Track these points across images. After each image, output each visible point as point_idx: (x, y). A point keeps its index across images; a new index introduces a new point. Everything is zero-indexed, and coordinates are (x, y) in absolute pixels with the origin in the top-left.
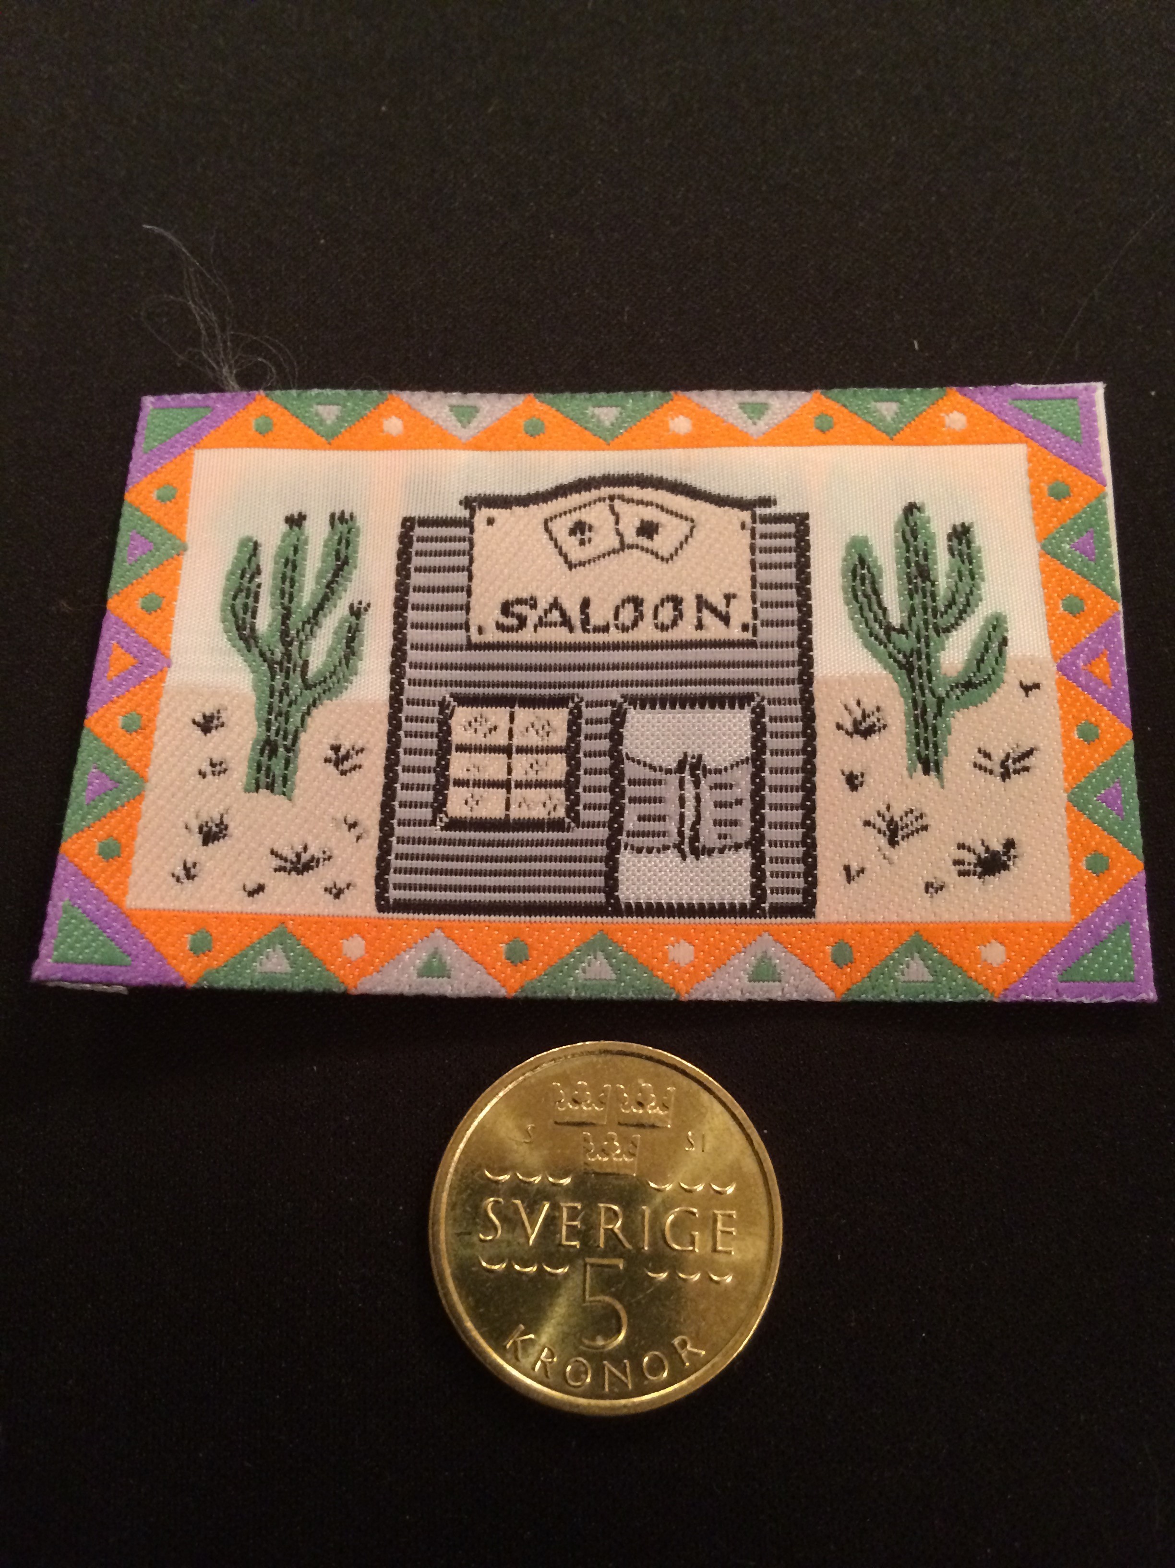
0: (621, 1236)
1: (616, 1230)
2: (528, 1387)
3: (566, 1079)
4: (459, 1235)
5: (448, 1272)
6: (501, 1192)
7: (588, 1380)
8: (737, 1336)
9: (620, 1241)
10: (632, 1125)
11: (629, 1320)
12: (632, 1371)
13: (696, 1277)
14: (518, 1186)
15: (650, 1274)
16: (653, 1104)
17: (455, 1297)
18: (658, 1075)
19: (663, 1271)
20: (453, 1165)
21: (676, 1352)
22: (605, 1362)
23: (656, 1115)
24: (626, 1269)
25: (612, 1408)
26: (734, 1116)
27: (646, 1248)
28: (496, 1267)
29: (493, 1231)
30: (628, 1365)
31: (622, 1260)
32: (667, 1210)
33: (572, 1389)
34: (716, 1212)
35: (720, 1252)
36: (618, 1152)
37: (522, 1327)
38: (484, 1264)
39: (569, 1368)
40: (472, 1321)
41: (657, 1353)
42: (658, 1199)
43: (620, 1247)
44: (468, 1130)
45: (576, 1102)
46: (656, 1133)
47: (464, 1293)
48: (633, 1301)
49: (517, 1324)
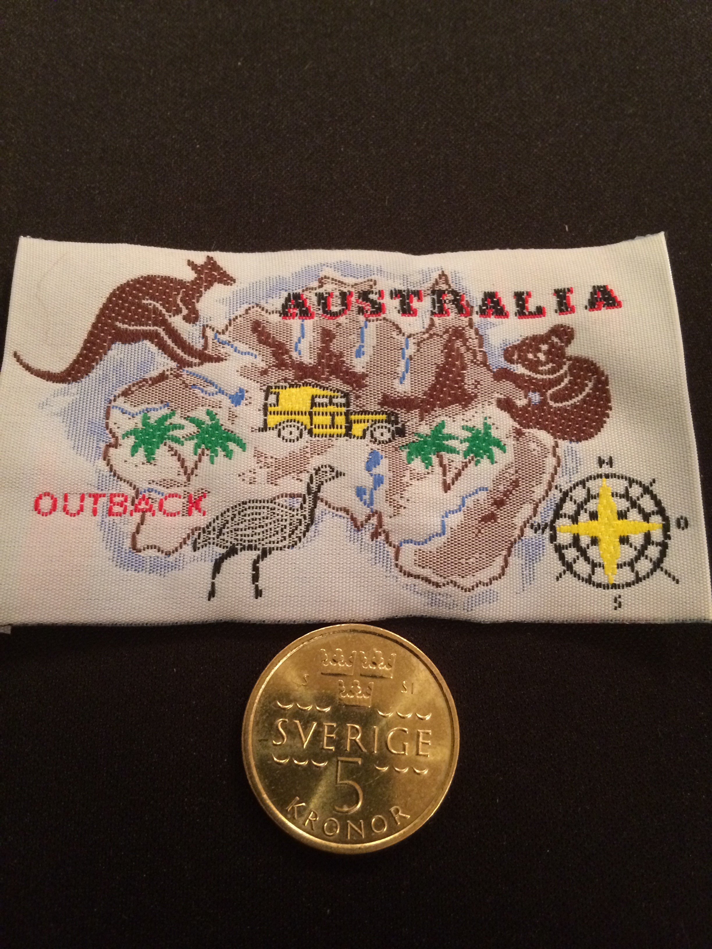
0: (360, 744)
1: (358, 741)
2: (300, 835)
3: (329, 647)
4: (260, 741)
5: (253, 763)
6: (287, 715)
7: (338, 832)
8: (430, 807)
9: (360, 748)
10: (369, 676)
11: (364, 795)
12: (364, 827)
13: (406, 770)
14: (297, 712)
15: (377, 768)
16: (382, 664)
17: (257, 779)
18: (386, 646)
19: (386, 766)
20: (258, 698)
21: (392, 815)
22: (348, 821)
23: (384, 670)
24: (363, 764)
25: (351, 849)
26: (432, 672)
27: (376, 752)
28: (283, 761)
29: (281, 740)
30: (362, 823)
31: (360, 759)
32: (389, 729)
33: (327, 837)
34: (419, 730)
35: (421, 755)
36: (360, 692)
37: (298, 798)
38: (275, 759)
39: (326, 825)
40: (267, 794)
41: (380, 816)
42: (384, 722)
43: (360, 751)
44: (267, 676)
45: (334, 661)
46: (383, 681)
47: (262, 776)
48: (367, 784)
49: (295, 796)
